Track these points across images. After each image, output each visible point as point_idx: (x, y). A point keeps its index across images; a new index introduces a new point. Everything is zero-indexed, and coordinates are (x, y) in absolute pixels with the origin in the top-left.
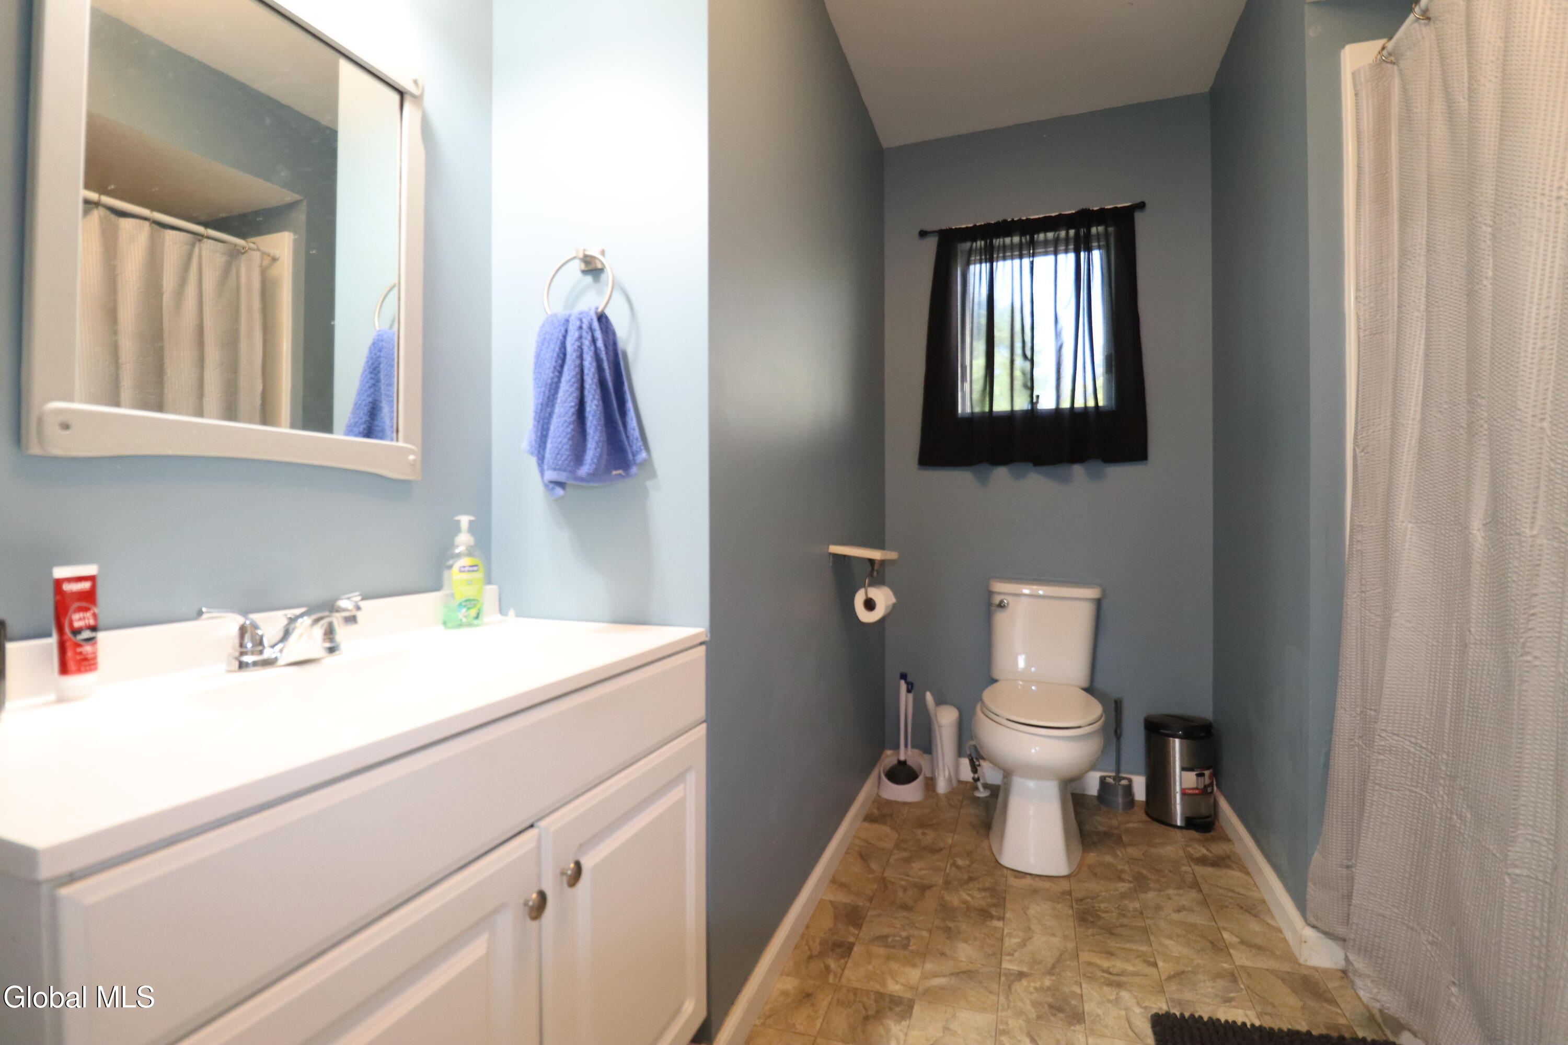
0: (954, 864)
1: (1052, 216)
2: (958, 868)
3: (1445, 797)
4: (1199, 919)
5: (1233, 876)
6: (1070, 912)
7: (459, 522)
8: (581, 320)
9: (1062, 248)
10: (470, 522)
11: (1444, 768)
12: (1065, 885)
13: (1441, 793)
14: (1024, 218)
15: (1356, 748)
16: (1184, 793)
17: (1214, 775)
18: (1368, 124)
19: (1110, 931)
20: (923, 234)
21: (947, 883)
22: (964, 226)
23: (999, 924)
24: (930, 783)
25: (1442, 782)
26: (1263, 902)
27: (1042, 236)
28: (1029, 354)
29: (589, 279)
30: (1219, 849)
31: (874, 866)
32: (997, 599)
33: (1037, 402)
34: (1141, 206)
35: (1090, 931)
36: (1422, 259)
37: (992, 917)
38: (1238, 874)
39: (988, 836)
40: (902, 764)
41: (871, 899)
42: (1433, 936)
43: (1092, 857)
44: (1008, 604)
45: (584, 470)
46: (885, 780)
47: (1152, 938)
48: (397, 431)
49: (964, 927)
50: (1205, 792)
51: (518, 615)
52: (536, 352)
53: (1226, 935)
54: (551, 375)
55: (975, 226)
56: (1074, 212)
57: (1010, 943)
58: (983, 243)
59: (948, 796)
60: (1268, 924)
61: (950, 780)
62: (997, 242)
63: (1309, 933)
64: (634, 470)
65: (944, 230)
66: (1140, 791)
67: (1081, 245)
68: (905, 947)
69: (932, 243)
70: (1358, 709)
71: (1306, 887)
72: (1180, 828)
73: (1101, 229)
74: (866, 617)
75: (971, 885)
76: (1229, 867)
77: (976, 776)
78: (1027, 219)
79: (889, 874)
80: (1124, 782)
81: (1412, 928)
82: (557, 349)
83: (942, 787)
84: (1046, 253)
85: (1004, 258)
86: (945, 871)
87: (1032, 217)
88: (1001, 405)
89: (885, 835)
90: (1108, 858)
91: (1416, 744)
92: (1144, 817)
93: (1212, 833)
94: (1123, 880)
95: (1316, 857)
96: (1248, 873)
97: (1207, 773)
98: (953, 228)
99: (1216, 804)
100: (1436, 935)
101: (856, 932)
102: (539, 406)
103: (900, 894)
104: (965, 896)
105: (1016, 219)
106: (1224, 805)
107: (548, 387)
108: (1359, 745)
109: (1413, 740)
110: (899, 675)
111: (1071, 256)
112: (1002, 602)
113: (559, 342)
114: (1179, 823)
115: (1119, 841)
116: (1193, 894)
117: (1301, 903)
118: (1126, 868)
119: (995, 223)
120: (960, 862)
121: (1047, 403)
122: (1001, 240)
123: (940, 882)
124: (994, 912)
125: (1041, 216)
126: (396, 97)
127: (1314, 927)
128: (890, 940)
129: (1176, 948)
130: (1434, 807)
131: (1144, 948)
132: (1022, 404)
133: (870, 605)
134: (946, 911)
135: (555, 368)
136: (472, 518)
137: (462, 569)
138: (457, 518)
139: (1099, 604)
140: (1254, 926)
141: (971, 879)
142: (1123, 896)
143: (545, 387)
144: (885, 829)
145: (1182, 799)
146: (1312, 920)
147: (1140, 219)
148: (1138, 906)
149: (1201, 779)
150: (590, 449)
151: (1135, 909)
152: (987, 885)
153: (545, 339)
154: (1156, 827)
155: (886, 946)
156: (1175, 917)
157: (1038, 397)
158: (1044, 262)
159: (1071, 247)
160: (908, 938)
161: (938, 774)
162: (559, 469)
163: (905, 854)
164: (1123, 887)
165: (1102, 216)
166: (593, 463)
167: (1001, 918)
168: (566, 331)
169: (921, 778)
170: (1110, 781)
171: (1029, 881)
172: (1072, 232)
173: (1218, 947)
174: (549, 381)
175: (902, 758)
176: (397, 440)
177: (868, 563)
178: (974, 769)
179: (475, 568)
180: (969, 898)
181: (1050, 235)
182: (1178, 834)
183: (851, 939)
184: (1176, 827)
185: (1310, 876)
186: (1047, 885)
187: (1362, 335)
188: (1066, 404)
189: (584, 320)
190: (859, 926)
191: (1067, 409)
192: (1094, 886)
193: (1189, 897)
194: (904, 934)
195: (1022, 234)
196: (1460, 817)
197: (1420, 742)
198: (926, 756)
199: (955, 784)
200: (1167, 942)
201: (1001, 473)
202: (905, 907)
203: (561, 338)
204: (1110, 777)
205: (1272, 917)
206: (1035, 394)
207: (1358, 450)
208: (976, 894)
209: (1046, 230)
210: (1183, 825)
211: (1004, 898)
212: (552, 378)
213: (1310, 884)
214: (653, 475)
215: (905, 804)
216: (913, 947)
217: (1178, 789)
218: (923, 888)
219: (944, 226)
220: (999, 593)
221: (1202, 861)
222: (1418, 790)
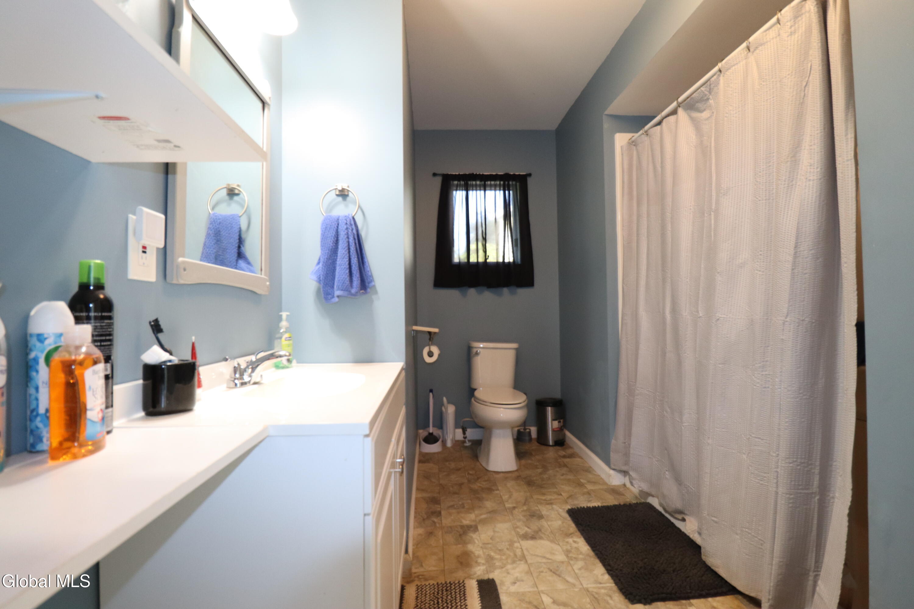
0: (468, 474)
1: (493, 175)
2: (471, 474)
3: (659, 408)
4: (570, 477)
5: (577, 460)
6: (523, 483)
7: (281, 315)
8: (346, 220)
9: (498, 188)
10: (287, 315)
11: (658, 398)
12: (517, 474)
13: (657, 406)
14: (481, 174)
15: (626, 397)
16: (553, 430)
17: (565, 422)
18: (626, 166)
19: (541, 487)
20: (435, 175)
21: (469, 481)
22: (454, 174)
23: (498, 492)
24: (444, 443)
25: (657, 403)
26: (591, 467)
27: (489, 182)
28: (484, 236)
29: (340, 199)
30: (569, 451)
31: (433, 480)
32: (474, 350)
33: (488, 258)
34: (530, 175)
35: (534, 488)
36: (645, 219)
37: (494, 490)
38: (579, 459)
39: (478, 461)
40: (431, 434)
41: (439, 493)
42: (658, 458)
43: (523, 462)
44: (480, 352)
45: (353, 291)
46: (423, 443)
47: (557, 486)
48: (261, 270)
49: (484, 495)
50: (561, 429)
51: (298, 362)
52: (322, 234)
53: (582, 481)
54: (331, 245)
55: (459, 174)
56: (502, 174)
57: (505, 497)
58: (463, 183)
59: (452, 447)
60: (595, 475)
61: (452, 440)
62: (470, 183)
63: (612, 472)
64: (369, 290)
65: (445, 174)
66: (534, 434)
67: (505, 188)
68: (463, 507)
69: (439, 180)
70: (626, 382)
71: (609, 454)
72: (552, 446)
73: (514, 183)
74: (428, 360)
75: (479, 480)
76: (574, 457)
77: (465, 436)
78: (483, 174)
79: (442, 482)
80: (528, 430)
81: (650, 458)
82: (334, 233)
83: (449, 444)
84: (491, 190)
85: (473, 190)
86: (466, 477)
87: (485, 174)
88: (473, 259)
89: (431, 467)
90: (530, 461)
91: (648, 391)
92: (538, 444)
93: (564, 446)
94: (538, 468)
95: (613, 441)
96: (582, 458)
97: (562, 421)
98: (449, 174)
99: (564, 435)
100: (658, 457)
101: (439, 506)
102: (326, 259)
103: (451, 489)
104: (479, 485)
105: (478, 174)
106: (568, 434)
107: (330, 250)
108: (627, 396)
109: (647, 389)
110: (429, 391)
111: (502, 192)
112: (477, 351)
113: (335, 229)
114: (551, 444)
115: (531, 454)
116: (565, 469)
117: (607, 462)
118: (538, 464)
119: (468, 174)
120: (471, 472)
121: (492, 259)
122: (471, 182)
123: (466, 481)
124: (493, 488)
125: (489, 174)
126: (260, 105)
127: (614, 469)
128: (455, 506)
129: (567, 488)
130: (655, 412)
131: (555, 490)
132: (481, 260)
133: (430, 354)
134: (473, 491)
135: (333, 241)
136: (288, 313)
137: (286, 339)
138: (281, 313)
139: (518, 352)
140: (590, 476)
141: (478, 478)
142: (541, 474)
143: (329, 250)
144: (431, 465)
145: (552, 434)
146: (613, 467)
147: (530, 181)
148: (547, 476)
149: (560, 423)
150: (355, 281)
151: (547, 478)
152: (486, 479)
153: (326, 228)
154: (543, 447)
155: (455, 509)
156: (562, 477)
157: (488, 256)
158: (490, 194)
159: (502, 188)
160: (463, 504)
161: (447, 437)
162: (344, 290)
163: (445, 473)
164: (539, 471)
165: (514, 177)
166: (357, 287)
167: (498, 490)
168: (338, 224)
169: (440, 441)
170: (522, 430)
171: (502, 475)
172: (502, 183)
173: (581, 485)
174: (331, 248)
175: (431, 431)
176: (261, 274)
177: (428, 334)
178: (464, 433)
179: (290, 339)
180: (481, 485)
181: (493, 183)
182: (551, 448)
183: (439, 509)
184: (550, 446)
185: (611, 449)
186: (510, 475)
187: (625, 243)
188: (501, 260)
189: (347, 220)
190: (439, 504)
191: (501, 262)
192: (528, 472)
193: (564, 470)
194: (460, 503)
195: (481, 181)
196: (666, 411)
197: (649, 390)
198: (441, 430)
199: (454, 442)
200: (562, 486)
201: (472, 291)
202: (455, 493)
203: (336, 227)
204: (521, 429)
205: (595, 472)
206: (487, 255)
207: (624, 285)
208: (484, 483)
209: (491, 180)
210: (554, 444)
211: (495, 483)
212: (332, 247)
213: (611, 453)
214: (376, 292)
215: (434, 453)
216: (467, 507)
217: (550, 429)
218: (461, 485)
219: (445, 173)
220: (476, 348)
221: (564, 457)
222: (650, 407)
